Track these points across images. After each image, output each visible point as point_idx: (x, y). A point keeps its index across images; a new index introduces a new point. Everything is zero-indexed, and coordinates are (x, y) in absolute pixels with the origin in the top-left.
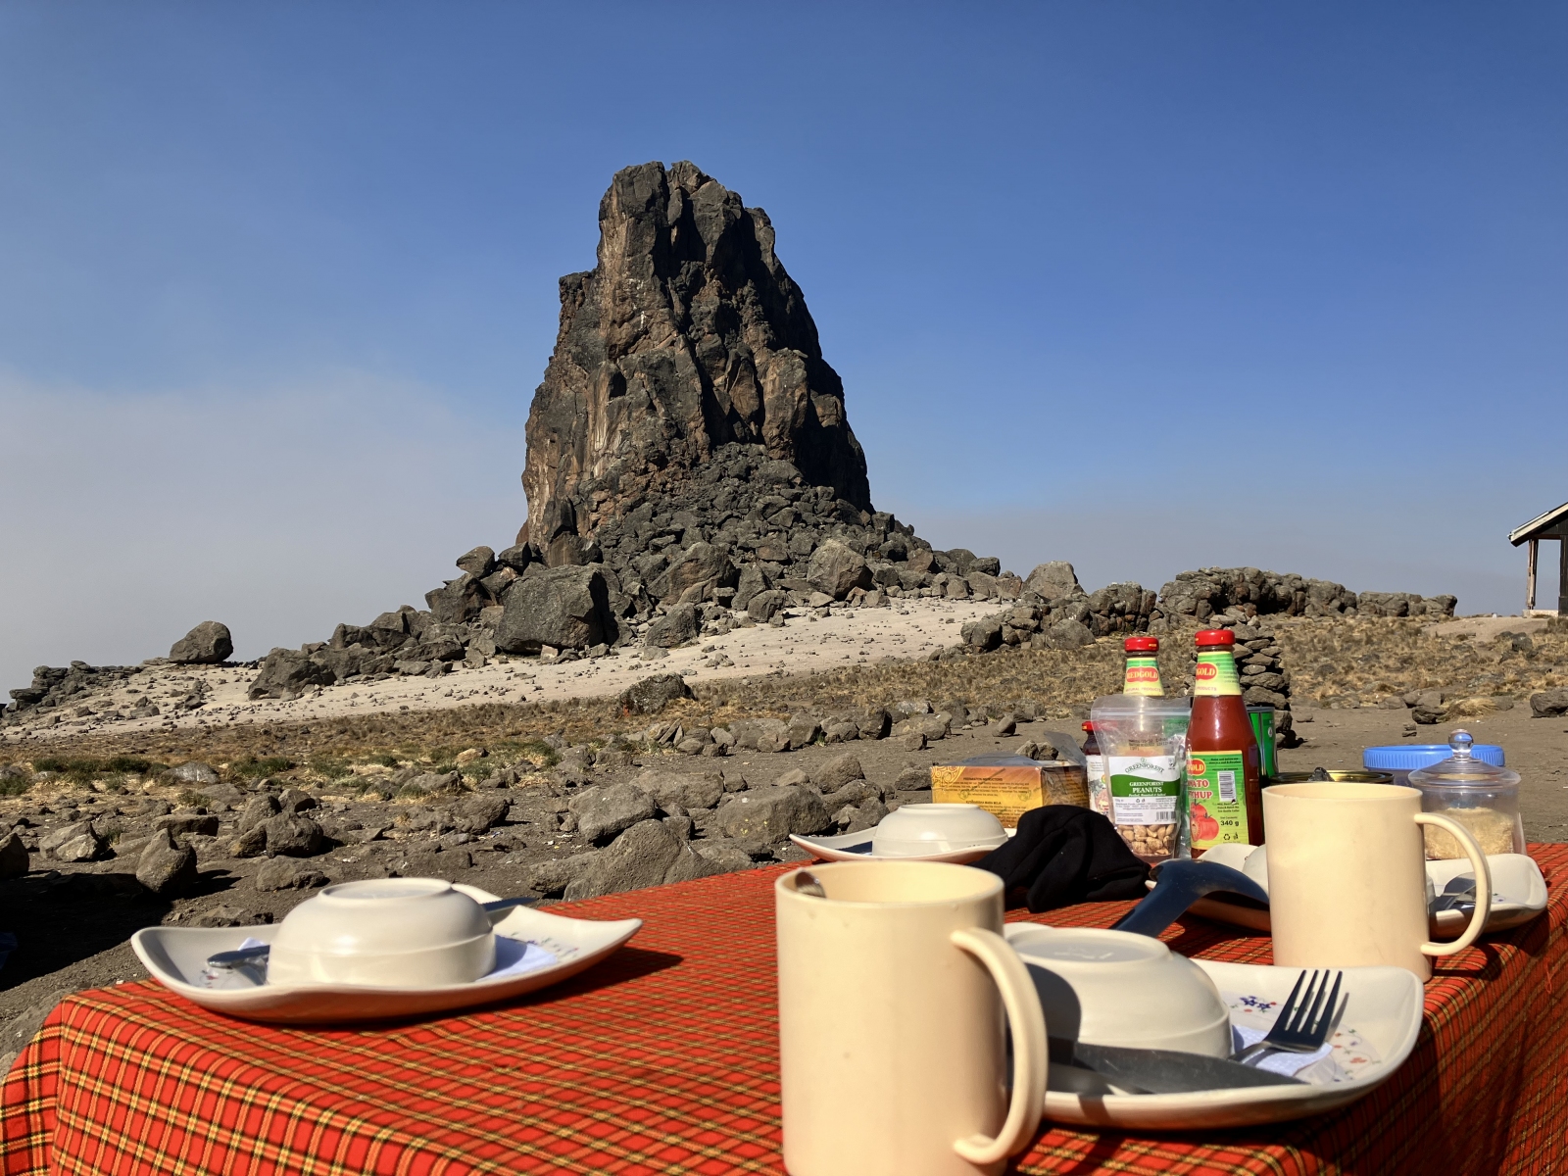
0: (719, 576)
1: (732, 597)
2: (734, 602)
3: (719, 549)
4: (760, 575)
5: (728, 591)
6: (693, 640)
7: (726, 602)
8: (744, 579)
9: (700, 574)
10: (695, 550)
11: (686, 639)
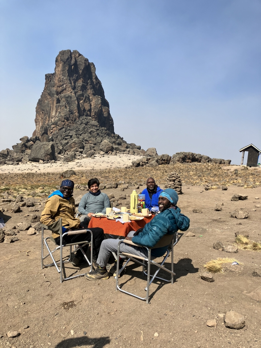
0: (80, 146)
1: (82, 151)
2: (83, 152)
3: (80, 140)
4: (89, 147)
5: (82, 150)
6: (74, 161)
7: (81, 152)
8: (85, 148)
9: (76, 146)
10: (75, 140)
11: (73, 160)
